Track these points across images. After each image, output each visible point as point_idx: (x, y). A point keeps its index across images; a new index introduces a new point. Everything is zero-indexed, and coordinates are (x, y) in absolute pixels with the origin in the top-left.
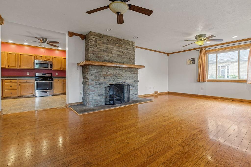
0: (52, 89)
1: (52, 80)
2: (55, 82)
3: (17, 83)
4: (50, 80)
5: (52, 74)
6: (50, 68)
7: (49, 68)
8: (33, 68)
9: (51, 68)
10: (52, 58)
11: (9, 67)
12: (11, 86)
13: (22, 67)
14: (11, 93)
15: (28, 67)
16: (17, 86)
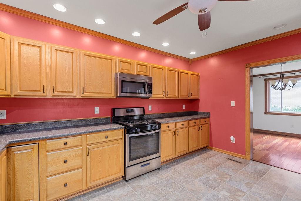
0: (158, 151)
1: (159, 126)
2: (162, 131)
3: (81, 146)
5: (144, 108)
7: (147, 94)
8: (113, 95)
9: (150, 95)
10: (150, 68)
11: (54, 93)
12: (65, 162)
13: (87, 93)
14: (65, 185)
15: (102, 93)
16: (82, 157)
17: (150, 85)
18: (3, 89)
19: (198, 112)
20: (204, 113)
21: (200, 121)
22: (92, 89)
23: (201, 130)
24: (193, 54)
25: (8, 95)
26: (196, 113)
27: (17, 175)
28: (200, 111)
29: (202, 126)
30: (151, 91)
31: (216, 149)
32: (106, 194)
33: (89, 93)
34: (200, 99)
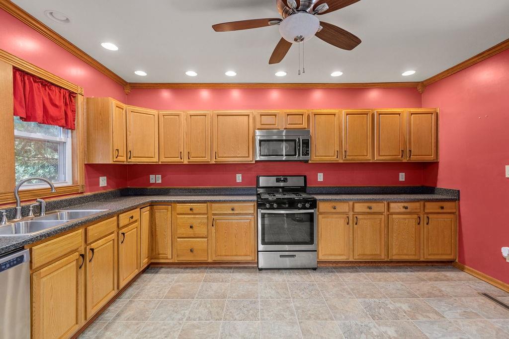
0: (311, 242)
1: (314, 204)
2: (321, 213)
3: (207, 214)
4: (304, 208)
5: (305, 177)
6: (302, 158)
7: (299, 155)
8: (250, 159)
9: (305, 158)
10: (309, 116)
11: (189, 159)
12: (191, 227)
13: (221, 157)
14: (191, 250)
15: (238, 157)
16: (208, 226)
17: (306, 143)
18: (153, 157)
19: (435, 188)
20: (447, 191)
21: (424, 206)
22: (225, 154)
23: (427, 224)
24: (409, 74)
25: (157, 162)
26: (431, 190)
27: (157, 229)
28: (439, 186)
29: (430, 216)
30: (307, 151)
31: (469, 270)
32: (229, 274)
33: (223, 157)
34: (440, 162)
